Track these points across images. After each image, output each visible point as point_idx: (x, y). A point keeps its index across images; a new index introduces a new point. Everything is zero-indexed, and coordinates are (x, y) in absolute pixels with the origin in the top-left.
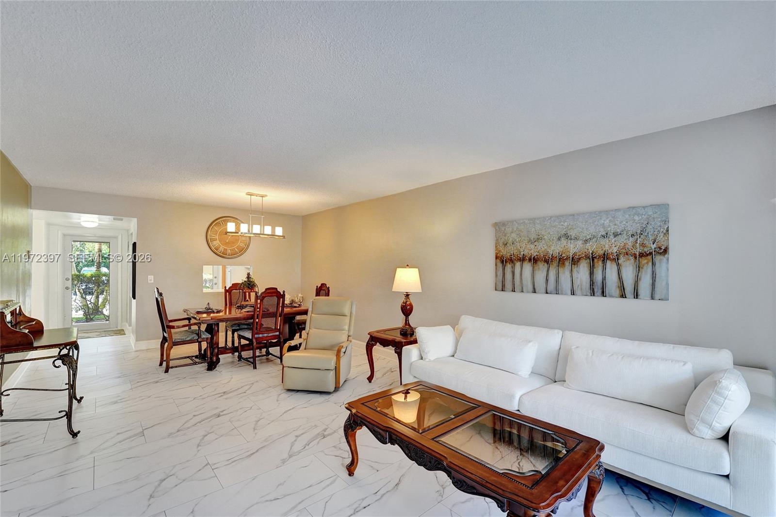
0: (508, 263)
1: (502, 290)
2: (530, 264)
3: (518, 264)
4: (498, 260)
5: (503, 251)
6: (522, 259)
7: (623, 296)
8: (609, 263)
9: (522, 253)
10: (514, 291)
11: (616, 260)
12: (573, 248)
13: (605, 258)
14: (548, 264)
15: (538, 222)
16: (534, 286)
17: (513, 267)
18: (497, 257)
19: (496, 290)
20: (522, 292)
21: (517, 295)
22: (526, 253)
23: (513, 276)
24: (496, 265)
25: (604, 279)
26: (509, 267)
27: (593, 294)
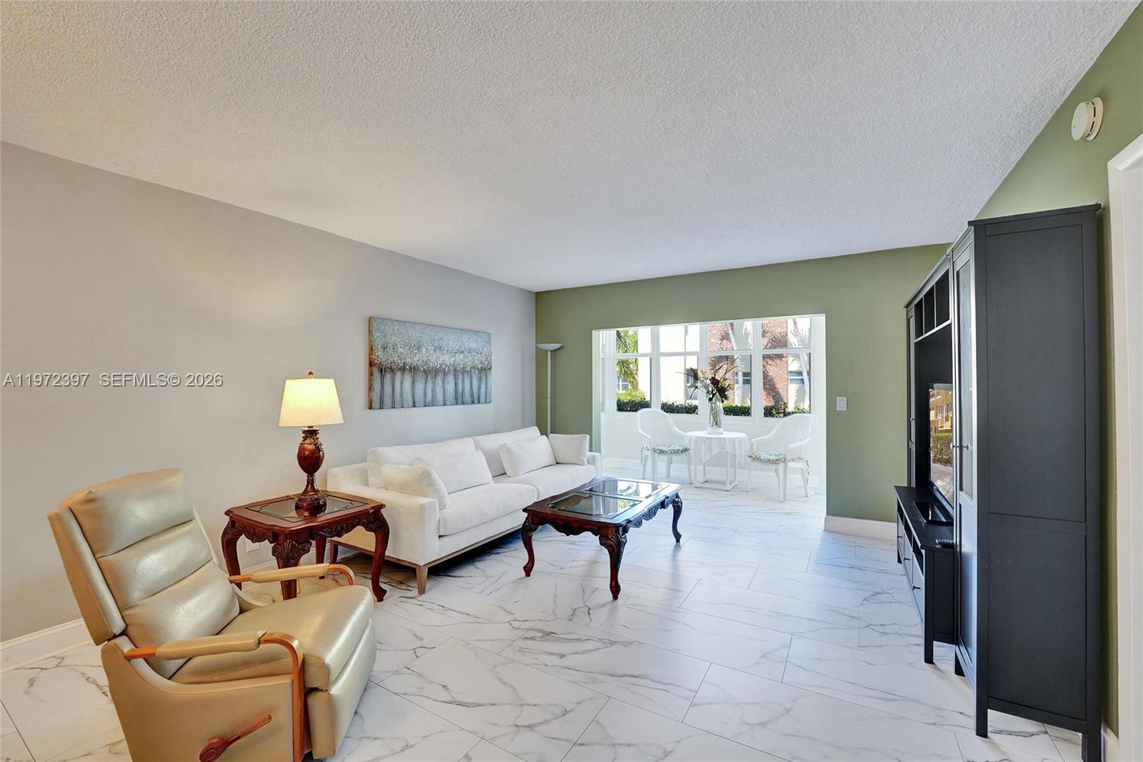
0: (388, 373)
1: (381, 408)
2: (410, 374)
3: (398, 374)
4: (375, 370)
5: (381, 356)
6: (403, 369)
7: (473, 403)
8: (466, 375)
9: (403, 361)
10: (393, 407)
11: (470, 373)
12: (446, 359)
13: (464, 371)
14: (426, 374)
15: (418, 328)
16: (414, 398)
17: (393, 379)
18: (371, 364)
19: (370, 408)
20: (403, 407)
21: (397, 412)
22: (408, 360)
23: (393, 388)
24: (371, 374)
25: (463, 389)
26: (388, 377)
27: (457, 404)
